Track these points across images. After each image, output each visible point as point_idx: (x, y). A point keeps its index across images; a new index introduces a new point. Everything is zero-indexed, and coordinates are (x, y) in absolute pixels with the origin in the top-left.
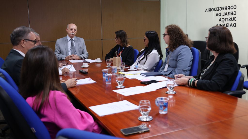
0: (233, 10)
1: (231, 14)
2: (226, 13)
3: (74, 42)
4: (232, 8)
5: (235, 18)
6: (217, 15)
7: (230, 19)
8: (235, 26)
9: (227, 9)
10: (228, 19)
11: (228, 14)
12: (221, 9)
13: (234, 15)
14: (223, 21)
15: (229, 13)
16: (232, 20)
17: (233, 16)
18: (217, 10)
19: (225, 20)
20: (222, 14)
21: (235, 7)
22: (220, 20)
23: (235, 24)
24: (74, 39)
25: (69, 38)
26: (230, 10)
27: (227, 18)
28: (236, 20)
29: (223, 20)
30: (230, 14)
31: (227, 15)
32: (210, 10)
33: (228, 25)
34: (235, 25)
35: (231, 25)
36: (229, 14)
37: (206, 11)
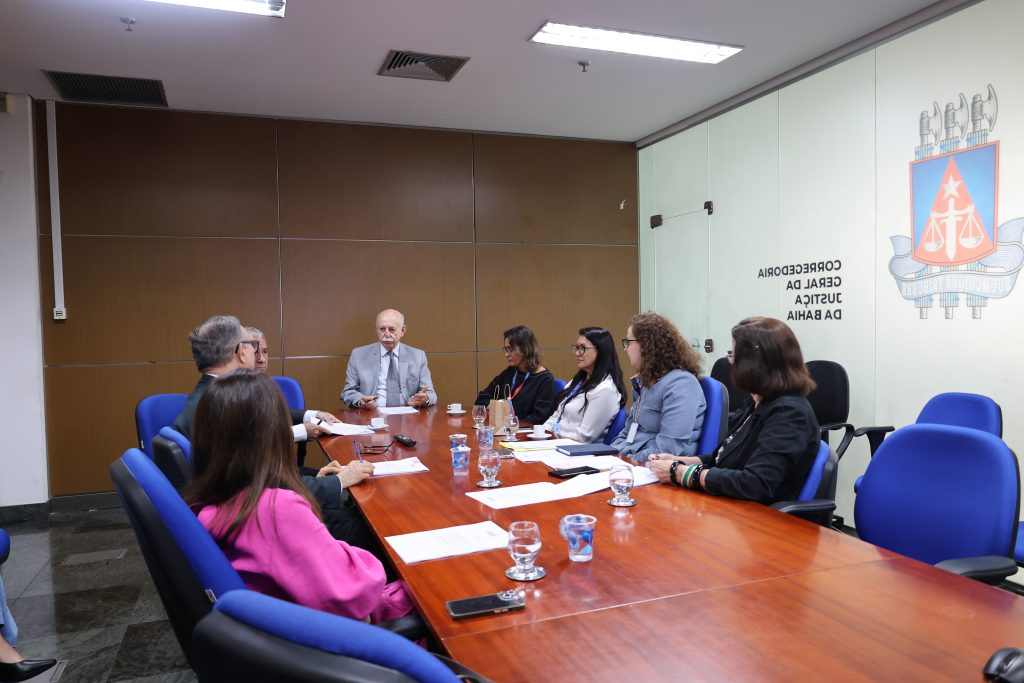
0: (833, 274)
1: (827, 284)
2: (814, 280)
3: (396, 359)
4: (829, 266)
5: (838, 294)
6: (790, 286)
7: (825, 298)
8: (840, 318)
9: (815, 269)
10: (820, 298)
11: (819, 285)
12: (799, 269)
13: (836, 285)
14: (806, 304)
15: (822, 281)
16: (832, 300)
17: (833, 290)
18: (790, 272)
19: (810, 299)
20: (804, 284)
21: (836, 265)
22: (799, 300)
23: (840, 311)
24: (397, 354)
25: (384, 351)
26: (825, 274)
27: (817, 296)
28: (840, 302)
29: (806, 300)
30: (824, 284)
31: (816, 285)
32: (771, 272)
33: (820, 315)
34: (837, 315)
35: (828, 315)
36: (821, 284)
37: (761, 274)
